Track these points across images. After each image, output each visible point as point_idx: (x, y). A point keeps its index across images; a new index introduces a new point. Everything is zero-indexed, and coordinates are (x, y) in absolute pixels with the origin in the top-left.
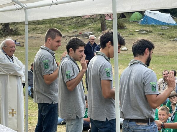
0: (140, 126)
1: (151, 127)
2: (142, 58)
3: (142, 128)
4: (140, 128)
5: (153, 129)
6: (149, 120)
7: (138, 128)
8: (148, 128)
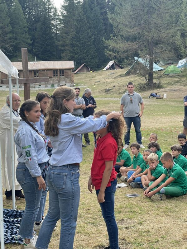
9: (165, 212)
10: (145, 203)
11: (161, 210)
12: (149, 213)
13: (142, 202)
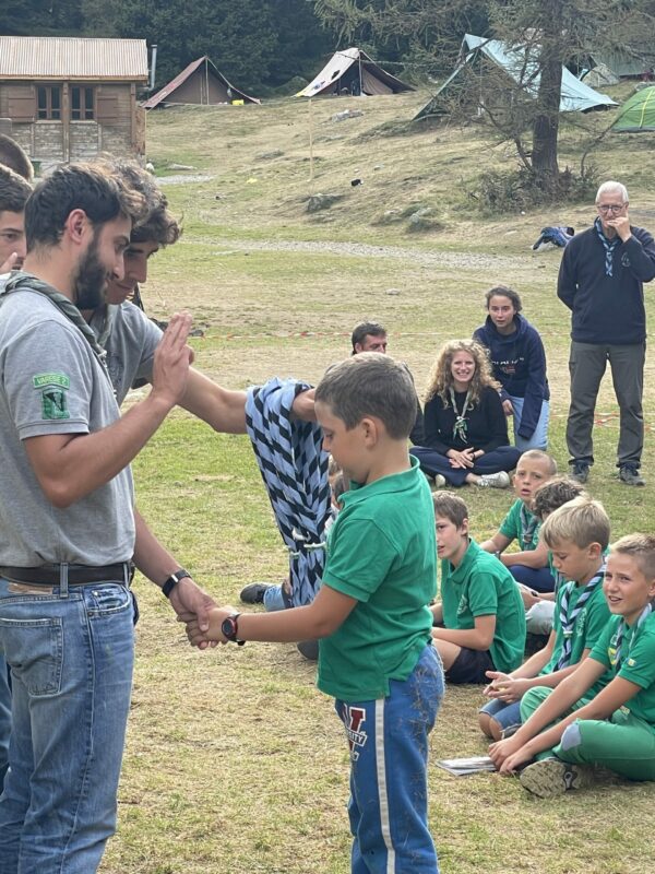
0: (21, 601)
1: (73, 607)
2: (50, 257)
3: (27, 611)
4: (20, 608)
5: (82, 620)
6: (64, 571)
7: (12, 609)
8: (52, 612)
9: (605, 857)
10: (503, 809)
11: (587, 845)
12: (524, 860)
13: (486, 801)
